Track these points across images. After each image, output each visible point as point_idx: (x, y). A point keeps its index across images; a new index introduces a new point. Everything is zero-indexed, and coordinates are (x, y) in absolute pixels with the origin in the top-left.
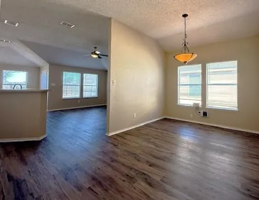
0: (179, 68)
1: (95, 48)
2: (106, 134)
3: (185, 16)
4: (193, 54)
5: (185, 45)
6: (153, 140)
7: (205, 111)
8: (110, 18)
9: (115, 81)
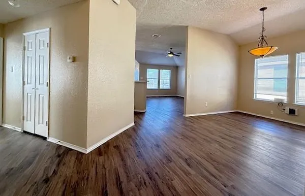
0: (256, 60)
1: (171, 49)
2: (184, 115)
3: (263, 9)
4: (272, 47)
5: (263, 38)
6: (223, 125)
7: (291, 108)
8: (187, 26)
9: (190, 75)
